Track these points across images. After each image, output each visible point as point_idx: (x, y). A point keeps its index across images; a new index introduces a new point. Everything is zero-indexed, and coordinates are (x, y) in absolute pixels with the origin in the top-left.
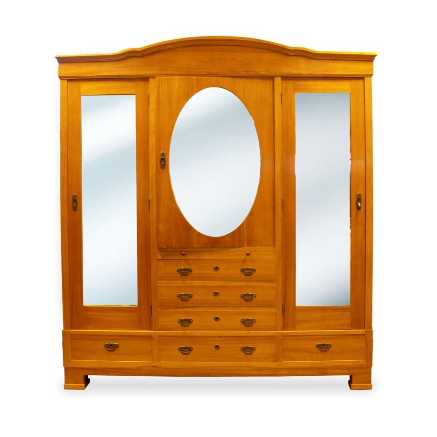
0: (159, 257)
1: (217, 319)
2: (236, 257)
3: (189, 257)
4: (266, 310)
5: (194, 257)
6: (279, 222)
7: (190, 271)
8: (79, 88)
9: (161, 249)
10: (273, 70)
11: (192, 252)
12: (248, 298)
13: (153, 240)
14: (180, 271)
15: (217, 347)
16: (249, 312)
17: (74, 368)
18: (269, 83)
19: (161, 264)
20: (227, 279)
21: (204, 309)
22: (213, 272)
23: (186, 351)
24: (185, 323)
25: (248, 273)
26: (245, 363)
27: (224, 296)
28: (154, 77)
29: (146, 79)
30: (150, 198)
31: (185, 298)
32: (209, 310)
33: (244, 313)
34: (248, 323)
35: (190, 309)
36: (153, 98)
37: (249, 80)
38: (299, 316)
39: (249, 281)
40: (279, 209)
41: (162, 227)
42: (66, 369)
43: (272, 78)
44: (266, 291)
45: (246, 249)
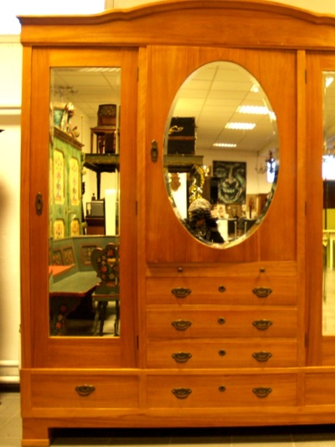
0: (148, 274)
1: (222, 353)
2: (248, 275)
3: (187, 274)
4: (284, 341)
5: (194, 274)
6: (301, 230)
7: (188, 292)
8: (47, 57)
9: (150, 264)
10: (297, 41)
11: (191, 269)
12: (262, 326)
13: (141, 252)
14: (175, 292)
15: (222, 389)
16: (263, 344)
17: (36, 419)
18: (290, 57)
19: (151, 283)
20: (236, 301)
21: (206, 341)
22: (218, 293)
23: (182, 394)
24: (182, 358)
25: (262, 294)
26: (257, 409)
27: (230, 324)
28: (145, 46)
29: (134, 48)
30: (138, 198)
31: (181, 327)
32: (212, 341)
33: (257, 345)
34: (262, 358)
35: (188, 341)
36: (143, 72)
37: (266, 53)
38: (326, 348)
39: (264, 304)
40: (301, 214)
41: (153, 236)
42: (25, 420)
43: (294, 51)
44: (285, 318)
45: (260, 264)
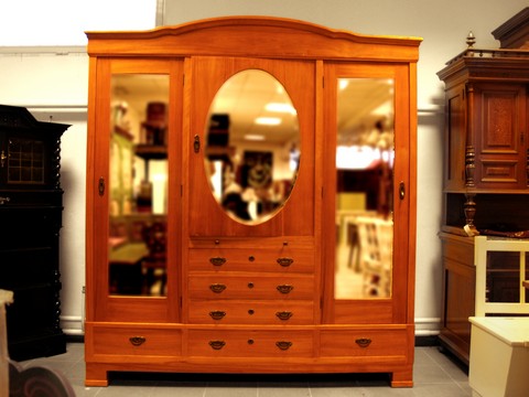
0: (191, 245)
1: (251, 312)
2: (274, 247)
3: (222, 246)
4: (303, 303)
5: (228, 246)
6: (318, 211)
7: (223, 260)
8: (109, 66)
9: (192, 237)
10: (316, 52)
11: (225, 241)
12: (284, 290)
13: (185, 227)
14: (212, 260)
15: (251, 342)
16: (285, 305)
17: (96, 363)
18: (310, 66)
19: (192, 252)
20: (263, 269)
21: (239, 302)
22: (248, 262)
23: (217, 345)
24: (218, 316)
25: (285, 263)
26: (279, 359)
27: (258, 288)
28: (189, 56)
29: (181, 58)
30: (183, 183)
31: (217, 289)
32: (243, 302)
33: (280, 306)
34: (284, 317)
35: (223, 302)
36: (188, 78)
37: (290, 63)
38: (339, 310)
39: (286, 272)
40: (318, 196)
41: (195, 214)
42: (88, 364)
43: (313, 61)
44: (303, 283)
45: (284, 238)
